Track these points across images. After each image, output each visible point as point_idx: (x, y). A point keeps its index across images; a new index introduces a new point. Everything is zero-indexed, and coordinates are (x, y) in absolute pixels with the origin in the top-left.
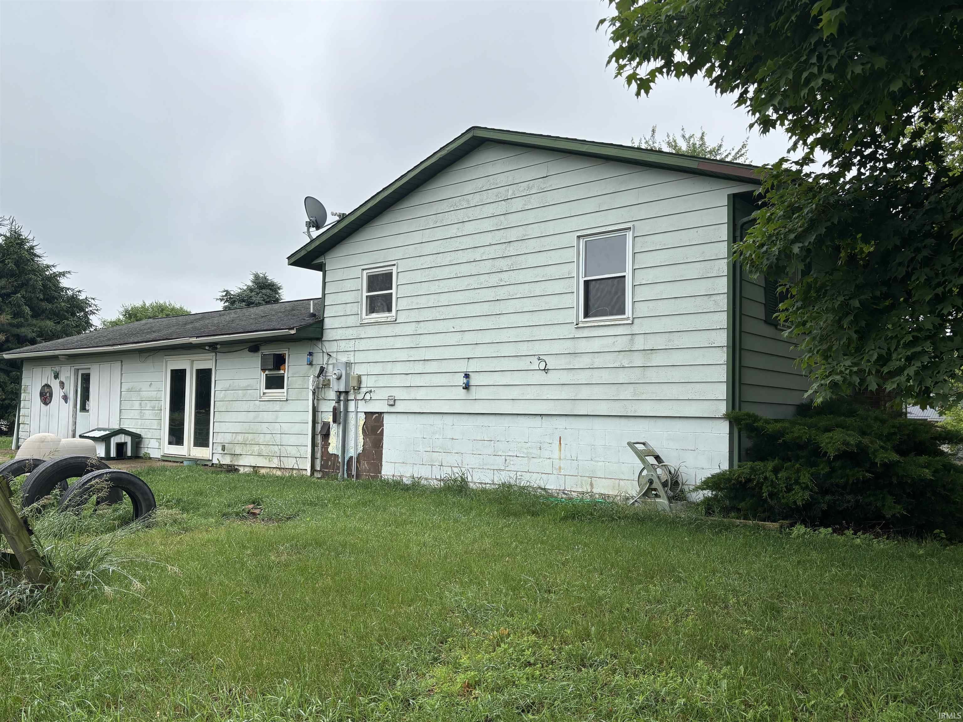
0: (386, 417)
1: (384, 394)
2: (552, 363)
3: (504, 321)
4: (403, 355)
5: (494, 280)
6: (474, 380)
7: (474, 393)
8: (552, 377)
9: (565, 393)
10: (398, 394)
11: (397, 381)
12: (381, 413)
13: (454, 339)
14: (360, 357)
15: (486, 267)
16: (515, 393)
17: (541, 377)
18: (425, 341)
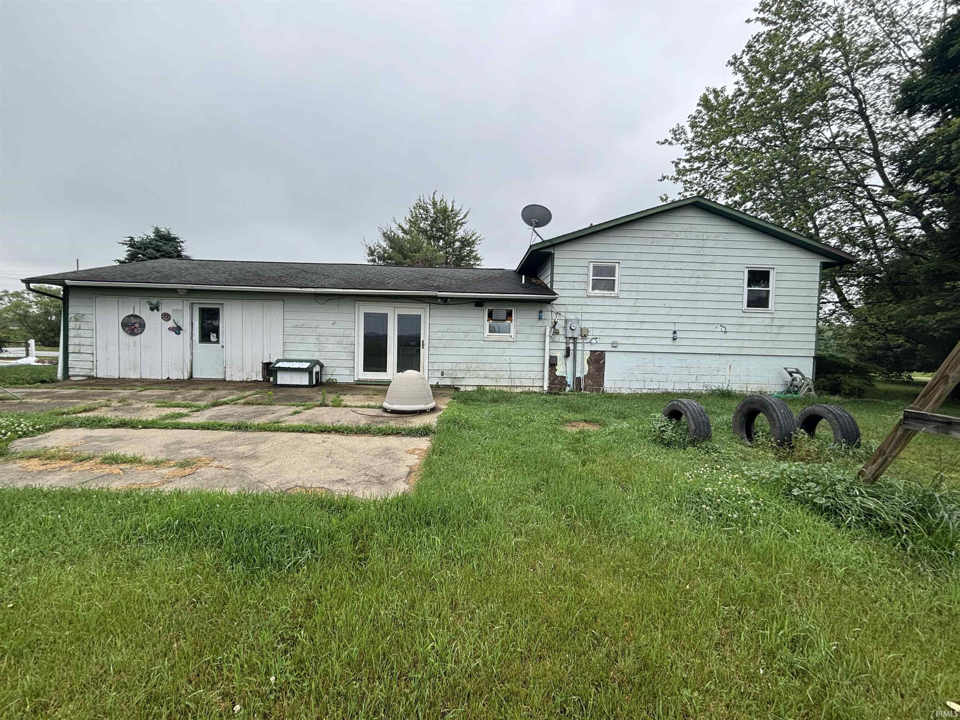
0: (607, 355)
1: (610, 340)
2: (728, 328)
3: (700, 305)
4: (625, 318)
5: (693, 281)
6: (679, 335)
7: (678, 342)
8: (729, 336)
9: (735, 344)
10: (619, 340)
11: (620, 333)
12: (603, 351)
13: (664, 311)
14: (585, 317)
15: (689, 274)
16: (706, 343)
17: (722, 335)
18: (642, 310)
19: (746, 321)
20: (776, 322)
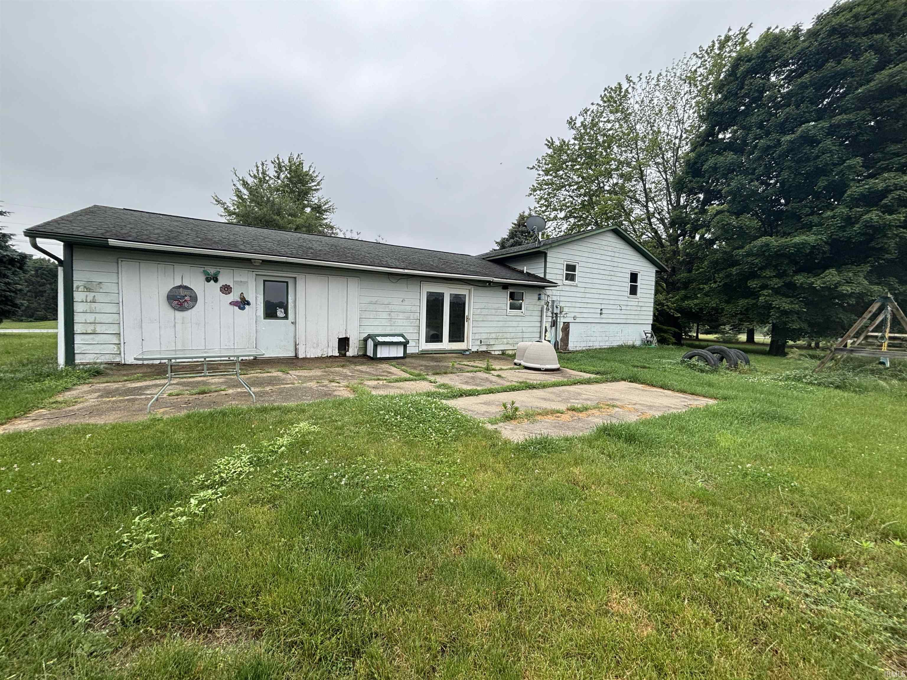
0: (571, 324)
1: (573, 315)
2: (623, 308)
3: (611, 292)
4: (579, 300)
5: (609, 278)
6: (603, 312)
7: (603, 316)
8: (623, 312)
9: (625, 317)
10: (578, 315)
11: (577, 310)
12: (569, 323)
13: (597, 296)
14: (562, 299)
15: (607, 273)
16: (613, 316)
17: (619, 312)
18: (588, 295)
19: (630, 303)
20: (640, 304)
